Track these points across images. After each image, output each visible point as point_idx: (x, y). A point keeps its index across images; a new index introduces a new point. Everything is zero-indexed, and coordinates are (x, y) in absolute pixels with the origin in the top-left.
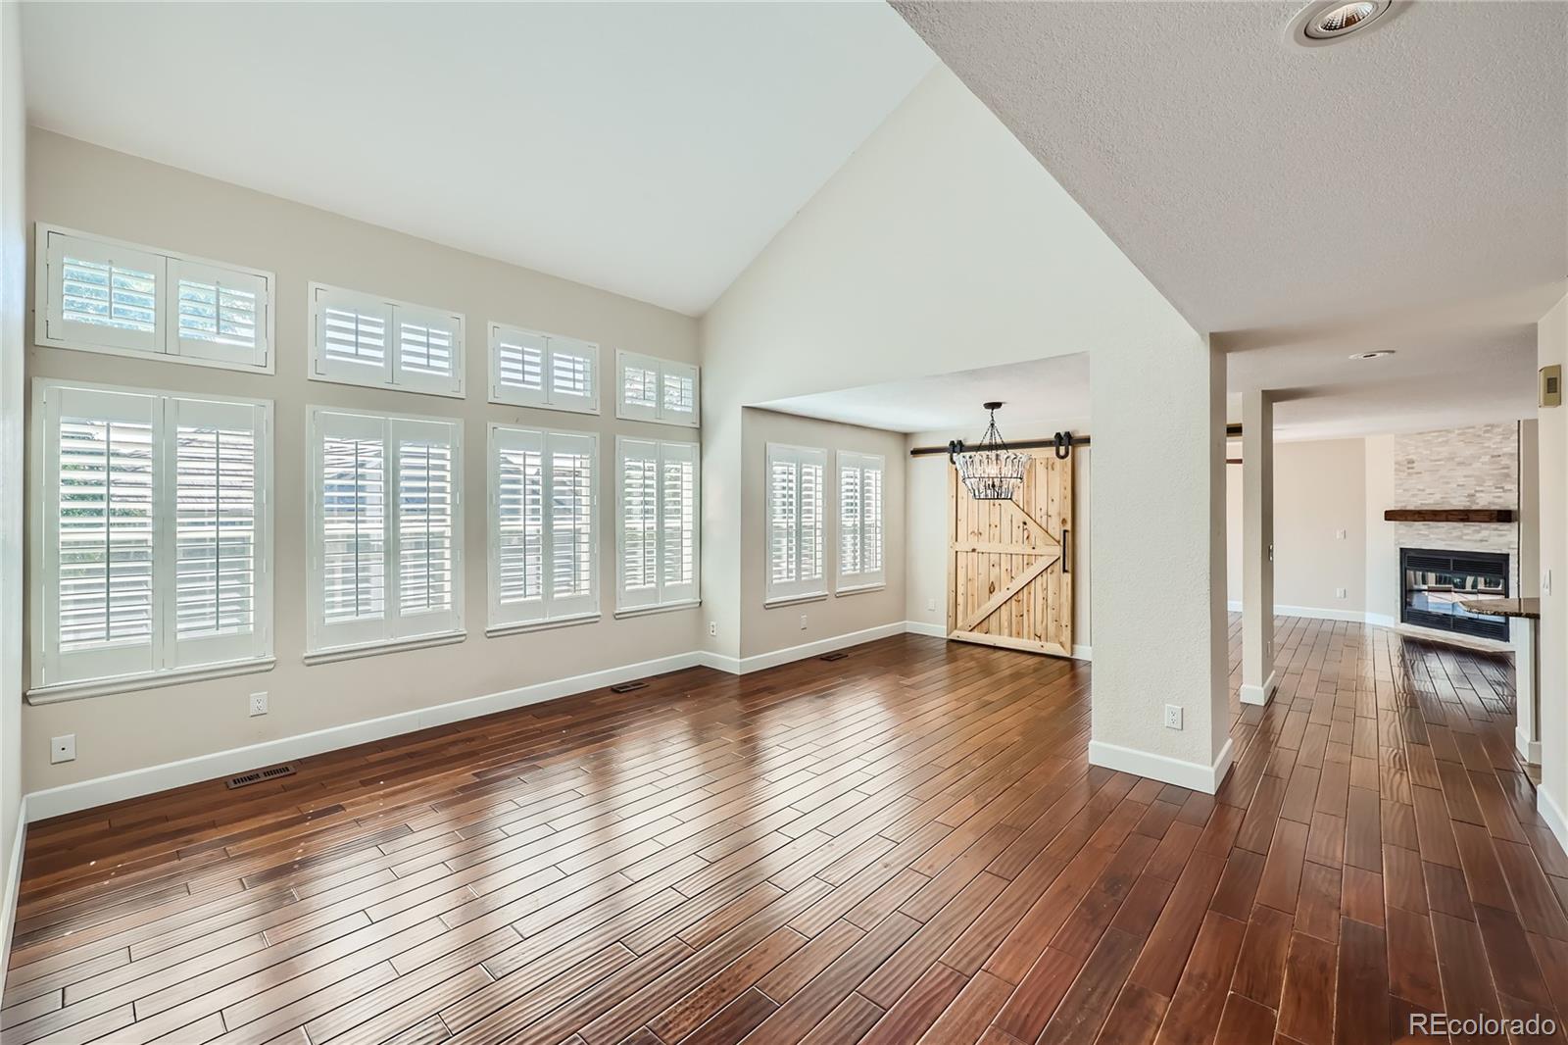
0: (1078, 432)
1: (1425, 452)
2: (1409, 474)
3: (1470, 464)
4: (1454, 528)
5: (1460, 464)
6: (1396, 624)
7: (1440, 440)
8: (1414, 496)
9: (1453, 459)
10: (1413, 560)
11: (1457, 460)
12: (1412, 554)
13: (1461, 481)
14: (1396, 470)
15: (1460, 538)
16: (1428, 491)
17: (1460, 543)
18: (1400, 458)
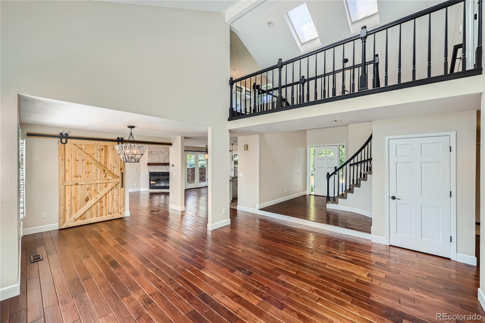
0: (124, 138)
1: (155, 150)
2: (151, 155)
3: (164, 153)
4: (161, 167)
5: (162, 153)
6: (148, 190)
7: (158, 147)
8: (152, 160)
9: (161, 152)
10: (152, 174)
11: (162, 152)
12: (152, 173)
13: (162, 157)
14: (148, 154)
15: (162, 169)
16: (156, 159)
17: (162, 170)
18: (149, 151)
